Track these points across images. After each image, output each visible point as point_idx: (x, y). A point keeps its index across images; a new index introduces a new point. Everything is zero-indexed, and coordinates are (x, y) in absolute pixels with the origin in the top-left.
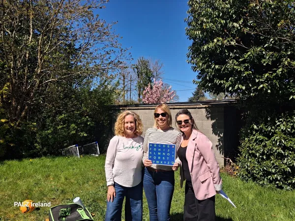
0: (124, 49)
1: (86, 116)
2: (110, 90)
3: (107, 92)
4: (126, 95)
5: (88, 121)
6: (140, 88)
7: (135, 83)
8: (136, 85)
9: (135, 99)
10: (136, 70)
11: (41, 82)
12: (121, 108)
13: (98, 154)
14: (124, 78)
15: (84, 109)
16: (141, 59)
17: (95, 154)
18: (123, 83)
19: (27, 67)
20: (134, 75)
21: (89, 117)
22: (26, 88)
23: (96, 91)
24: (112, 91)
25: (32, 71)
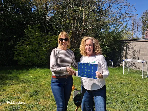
0: (131, 5)
1: (106, 46)
2: (120, 31)
3: (119, 33)
4: (134, 35)
5: (107, 49)
6: (144, 30)
7: (141, 27)
8: (141, 28)
9: (140, 36)
10: (142, 19)
11: (84, 29)
12: (127, 41)
13: (112, 66)
14: (133, 25)
15: (105, 42)
16: (146, 11)
17: (111, 66)
18: (132, 27)
19: (79, 22)
20: (140, 22)
21: (108, 47)
22: (78, 32)
23: (112, 32)
24: (122, 31)
25: (81, 24)
